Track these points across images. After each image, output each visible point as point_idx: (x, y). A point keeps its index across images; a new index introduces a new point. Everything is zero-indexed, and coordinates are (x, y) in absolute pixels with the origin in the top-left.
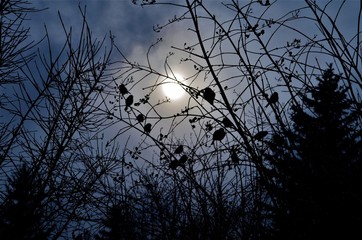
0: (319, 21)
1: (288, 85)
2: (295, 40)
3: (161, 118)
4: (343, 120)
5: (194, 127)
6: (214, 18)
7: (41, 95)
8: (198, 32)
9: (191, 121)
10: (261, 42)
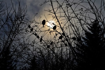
0: (89, 3)
1: (80, 22)
2: (81, 8)
3: (41, 31)
4: (100, 35)
5: (51, 34)
6: (57, 2)
7: (4, 23)
8: (52, 6)
9: (50, 32)
10: (72, 9)
